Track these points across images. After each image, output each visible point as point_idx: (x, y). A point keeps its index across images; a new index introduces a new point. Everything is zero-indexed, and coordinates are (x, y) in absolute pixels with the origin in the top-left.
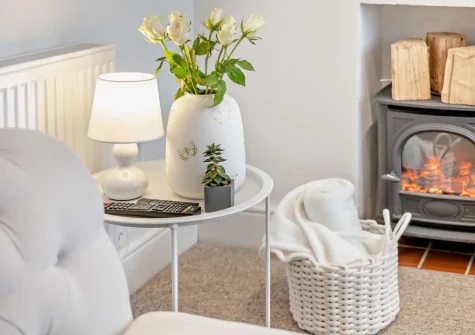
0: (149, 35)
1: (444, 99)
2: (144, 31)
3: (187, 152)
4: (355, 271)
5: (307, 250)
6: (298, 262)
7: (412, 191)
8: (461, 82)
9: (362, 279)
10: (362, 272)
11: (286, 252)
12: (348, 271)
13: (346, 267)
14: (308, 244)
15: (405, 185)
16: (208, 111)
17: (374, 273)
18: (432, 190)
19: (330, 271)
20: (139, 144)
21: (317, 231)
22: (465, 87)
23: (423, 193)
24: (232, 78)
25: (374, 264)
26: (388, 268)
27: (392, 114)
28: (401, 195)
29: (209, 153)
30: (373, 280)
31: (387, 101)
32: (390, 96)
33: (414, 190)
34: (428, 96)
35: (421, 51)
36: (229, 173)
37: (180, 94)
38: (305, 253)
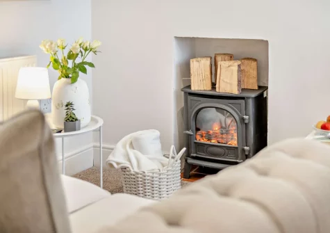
0: (44, 49)
1: (217, 90)
2: (42, 47)
3: (59, 106)
4: (151, 174)
5: (128, 163)
6: (124, 169)
7: (202, 141)
8: (225, 80)
9: (155, 179)
10: (155, 175)
11: (118, 164)
12: (147, 174)
13: (146, 172)
14: (129, 161)
15: (198, 137)
16: (69, 86)
17: (161, 177)
18: (213, 141)
19: (138, 174)
20: (40, 101)
21: (134, 154)
22: (227, 82)
23: (208, 142)
24: (80, 70)
25: (161, 172)
26: (170, 175)
27: (190, 98)
28: (195, 143)
29: (67, 106)
30: (161, 180)
31: (188, 90)
32: (190, 88)
33: (204, 141)
34: (210, 88)
35: (206, 63)
36: (78, 116)
37: (59, 78)
38: (127, 164)
